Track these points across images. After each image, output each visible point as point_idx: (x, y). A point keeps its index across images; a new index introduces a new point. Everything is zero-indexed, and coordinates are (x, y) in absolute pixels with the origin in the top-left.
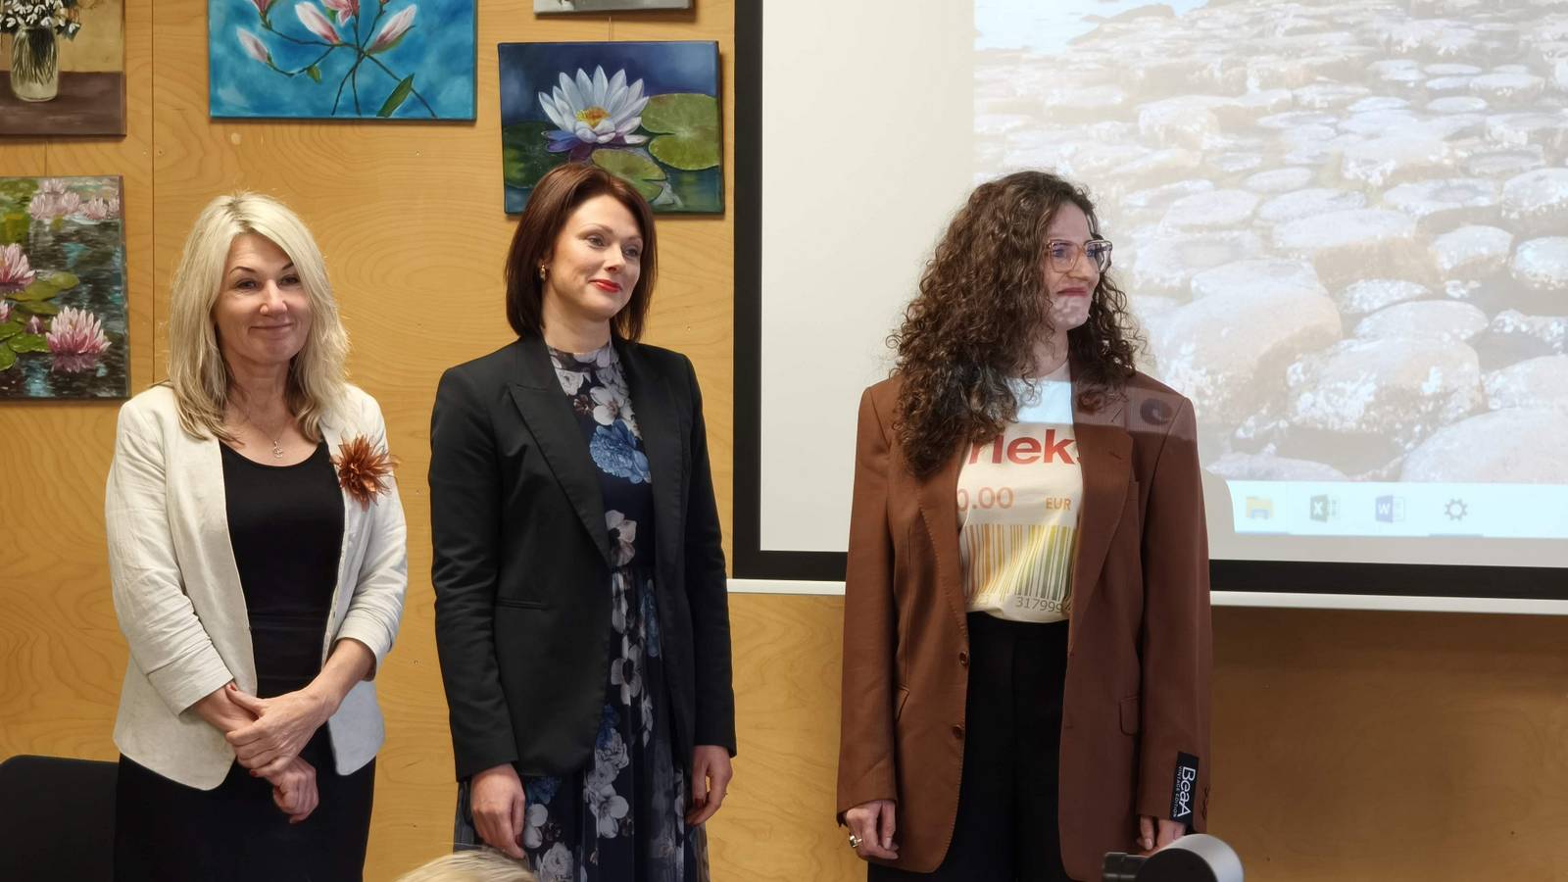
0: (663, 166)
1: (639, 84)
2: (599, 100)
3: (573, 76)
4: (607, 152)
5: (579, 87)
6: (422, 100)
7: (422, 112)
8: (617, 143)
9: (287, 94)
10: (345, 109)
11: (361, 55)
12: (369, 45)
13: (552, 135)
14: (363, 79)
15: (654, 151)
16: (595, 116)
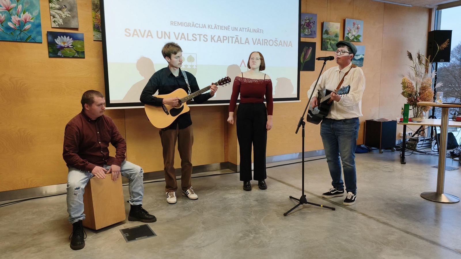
0: (76, 51)
1: (71, 39)
2: (65, 41)
3: (60, 37)
4: (66, 48)
5: (62, 39)
6: (33, 39)
7: (33, 41)
8: (68, 47)
9: (7, 37)
10: (19, 40)
11: (21, 31)
12: (22, 30)
13: (57, 45)
14: (22, 35)
15: (74, 48)
16: (64, 43)
